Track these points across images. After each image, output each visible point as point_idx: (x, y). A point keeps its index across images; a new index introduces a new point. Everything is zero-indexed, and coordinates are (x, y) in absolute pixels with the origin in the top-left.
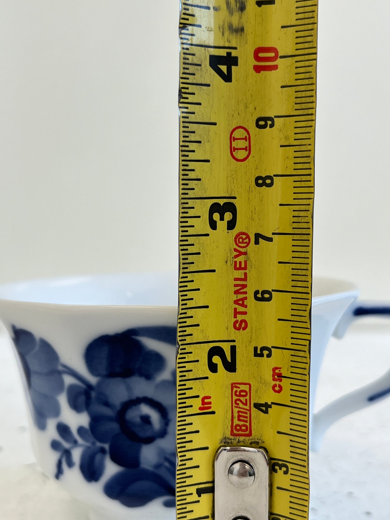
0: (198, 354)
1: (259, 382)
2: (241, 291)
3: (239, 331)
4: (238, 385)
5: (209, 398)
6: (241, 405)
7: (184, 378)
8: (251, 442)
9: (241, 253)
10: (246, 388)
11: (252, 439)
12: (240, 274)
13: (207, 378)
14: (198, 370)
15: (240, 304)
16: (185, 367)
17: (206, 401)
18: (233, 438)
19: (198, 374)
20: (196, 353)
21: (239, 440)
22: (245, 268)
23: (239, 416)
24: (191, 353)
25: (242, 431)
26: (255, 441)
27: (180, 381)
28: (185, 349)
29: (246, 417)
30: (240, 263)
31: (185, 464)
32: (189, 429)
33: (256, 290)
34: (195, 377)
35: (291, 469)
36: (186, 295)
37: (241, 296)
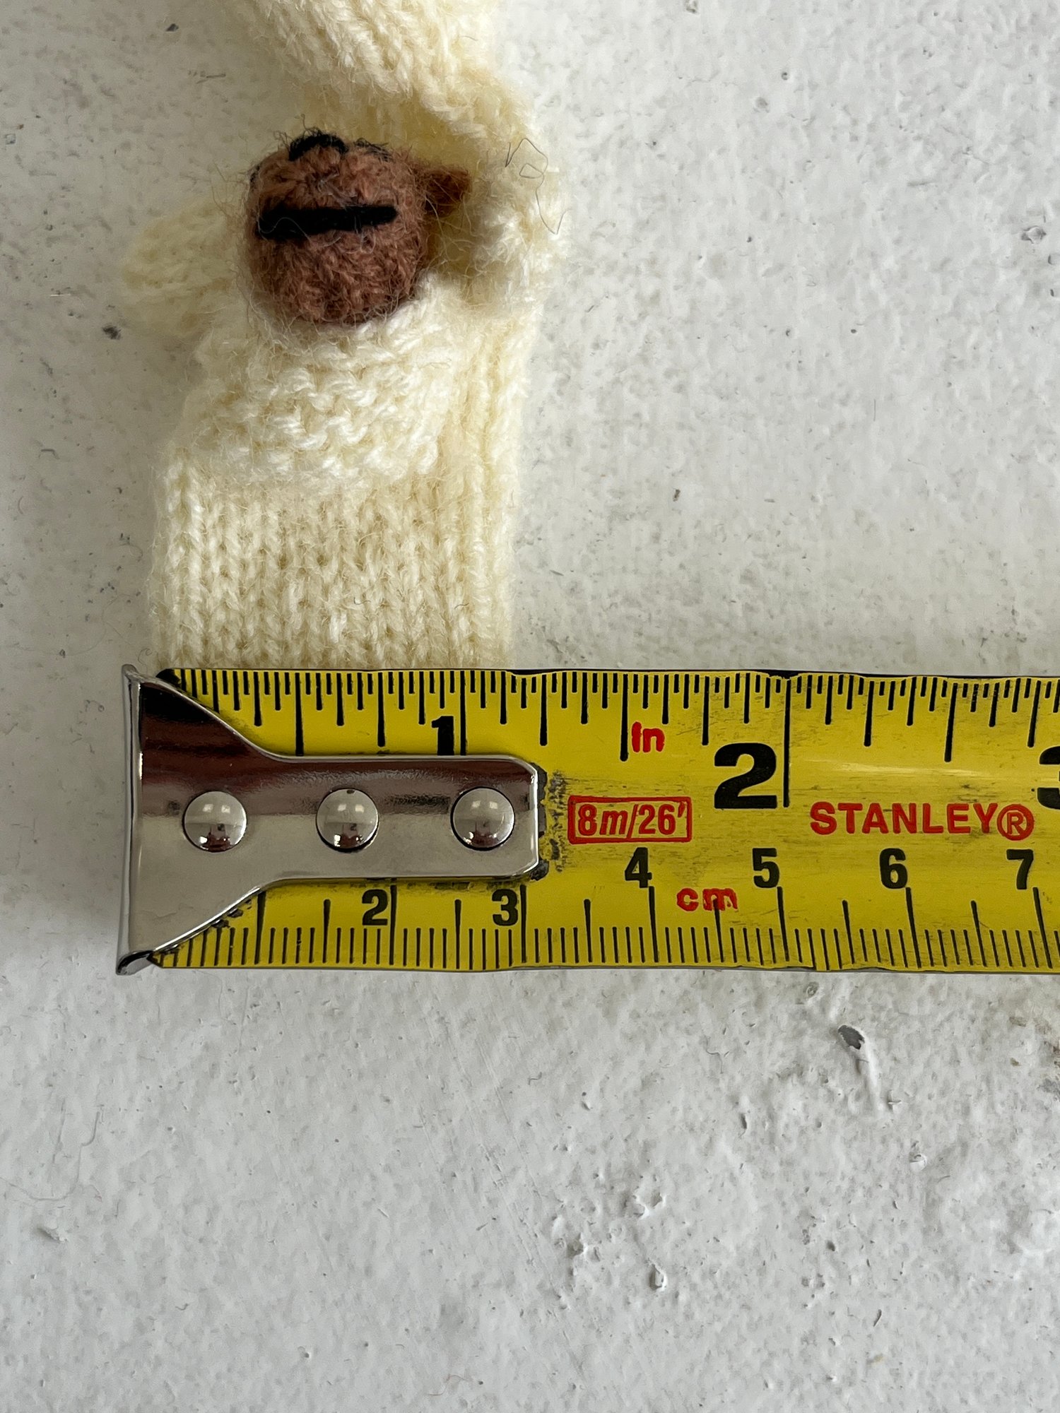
0: (763, 720)
1: (696, 860)
2: (900, 820)
3: (809, 814)
4: (685, 814)
5: (659, 747)
6: (640, 819)
7: (712, 688)
8: (557, 843)
9: (985, 819)
10: (680, 831)
11: (563, 843)
12: (939, 817)
13: (705, 742)
14: (726, 720)
15: (871, 819)
16: (737, 690)
17: (654, 740)
18: (565, 800)
19: (716, 721)
20: (766, 717)
21: (560, 814)
22: (953, 829)
23: (615, 815)
24: (767, 705)
25: (579, 821)
26: (561, 851)
27: (707, 679)
28: (778, 690)
29: (613, 832)
30: (965, 818)
31: (514, 690)
32: (594, 699)
33: (906, 854)
34: (710, 715)
35: (510, 931)
36: (902, 693)
37: (889, 819)
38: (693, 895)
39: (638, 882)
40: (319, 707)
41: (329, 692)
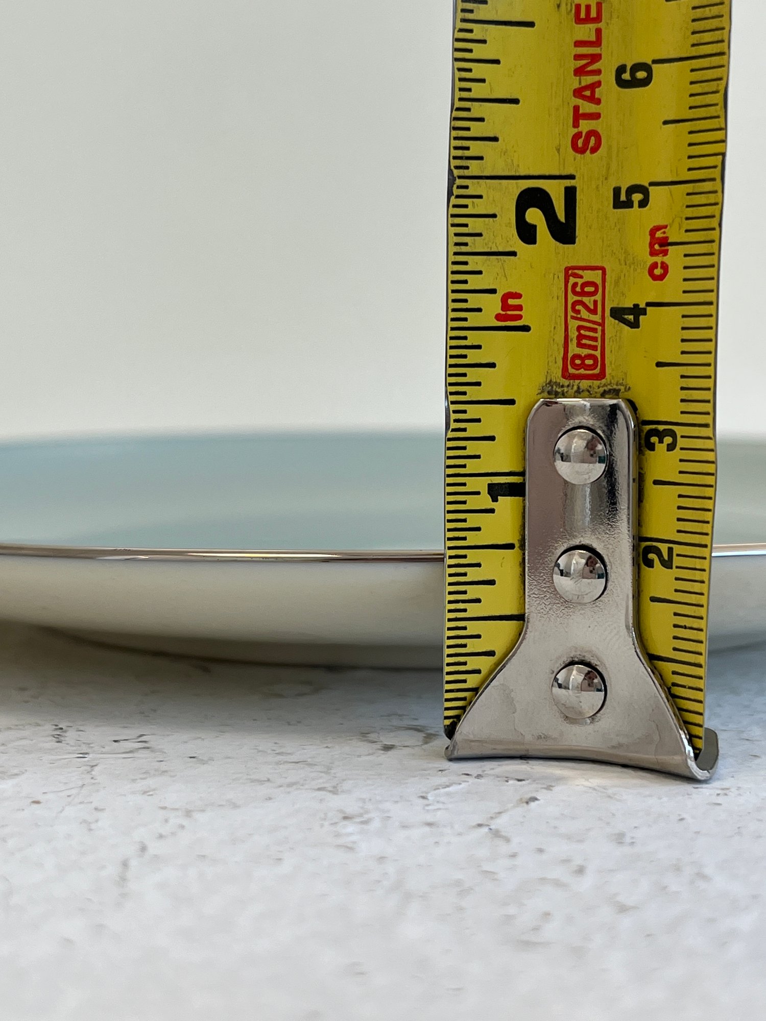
0: (494, 200)
1: (623, 262)
2: (589, 69)
3: (582, 156)
4: (580, 272)
5: (519, 296)
6: (584, 314)
7: (464, 249)
8: (605, 391)
10: (594, 276)
11: (605, 385)
12: (586, 32)
13: (514, 254)
14: (494, 235)
15: (588, 97)
16: (466, 225)
17: (511, 302)
18: (566, 382)
19: (494, 244)
20: (491, 198)
21: (579, 388)
22: (598, 19)
23: (580, 337)
24: (480, 197)
25: (585, 370)
26: (611, 388)
27: (456, 254)
28: (466, 187)
29: (595, 339)
30: (588, 8)
31: (464, 430)
32: (473, 356)
33: (620, 64)
34: (489, 250)
35: (682, 437)
36: (470, 70)
37: (588, 80)
38: (654, 266)
39: (641, 317)
40: (478, 601)
41: (465, 592)
